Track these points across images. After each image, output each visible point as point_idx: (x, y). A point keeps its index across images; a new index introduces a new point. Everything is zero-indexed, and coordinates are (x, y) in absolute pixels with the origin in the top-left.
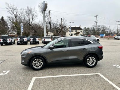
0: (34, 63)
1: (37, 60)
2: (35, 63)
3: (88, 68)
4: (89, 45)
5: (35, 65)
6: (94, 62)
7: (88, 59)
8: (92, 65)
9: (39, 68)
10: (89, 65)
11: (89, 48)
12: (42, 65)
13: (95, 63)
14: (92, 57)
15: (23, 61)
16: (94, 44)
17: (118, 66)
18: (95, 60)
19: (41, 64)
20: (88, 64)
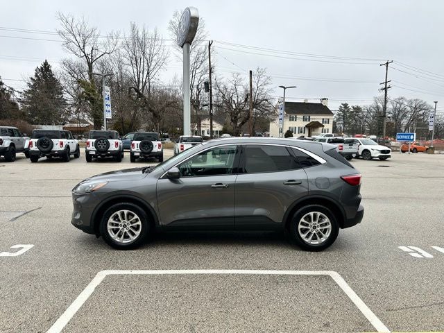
0: (112, 224)
1: (123, 214)
2: (117, 225)
4: (308, 169)
5: (115, 231)
6: (325, 231)
7: (302, 220)
8: (316, 242)
9: (127, 241)
10: (307, 240)
11: (307, 181)
12: (138, 233)
13: (327, 235)
14: (319, 214)
15: (78, 216)
16: (329, 165)
18: (329, 226)
19: (137, 228)
20: (303, 236)
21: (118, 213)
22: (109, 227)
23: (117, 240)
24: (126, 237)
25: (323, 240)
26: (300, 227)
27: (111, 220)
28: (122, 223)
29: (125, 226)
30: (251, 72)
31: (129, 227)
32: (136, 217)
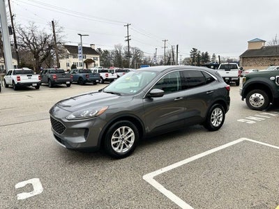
0: (114, 140)
1: (121, 130)
2: (117, 140)
6: (219, 118)
7: (213, 114)
8: (217, 125)
10: (214, 125)
11: (215, 90)
12: (132, 142)
14: (218, 109)
15: (82, 140)
17: (247, 121)
18: (222, 115)
21: (119, 130)
22: (113, 143)
23: (119, 151)
24: (125, 147)
25: (220, 123)
27: (113, 137)
28: (120, 137)
29: (123, 139)
30: (53, 22)
31: (126, 139)
32: (130, 130)
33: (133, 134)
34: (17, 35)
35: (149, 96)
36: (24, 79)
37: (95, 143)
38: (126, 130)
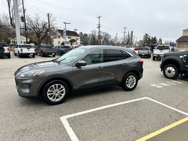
0: (49, 92)
1: (55, 86)
3: (128, 92)
4: (128, 59)
5: (51, 96)
6: (133, 82)
7: (127, 79)
8: (131, 87)
9: (58, 100)
10: (129, 87)
11: (129, 63)
12: (63, 95)
13: (135, 84)
14: (132, 76)
15: (27, 91)
16: (134, 57)
17: (157, 86)
18: (135, 80)
20: (127, 85)
21: (53, 86)
22: (48, 94)
23: (53, 100)
24: (58, 98)
25: (133, 86)
26: (127, 82)
28: (55, 91)
29: (56, 92)
30: (48, 14)
31: (59, 92)
32: (62, 87)
33: (64, 90)
34: (26, 22)
35: (78, 65)
36: (25, 51)
37: (35, 94)
38: (59, 87)
